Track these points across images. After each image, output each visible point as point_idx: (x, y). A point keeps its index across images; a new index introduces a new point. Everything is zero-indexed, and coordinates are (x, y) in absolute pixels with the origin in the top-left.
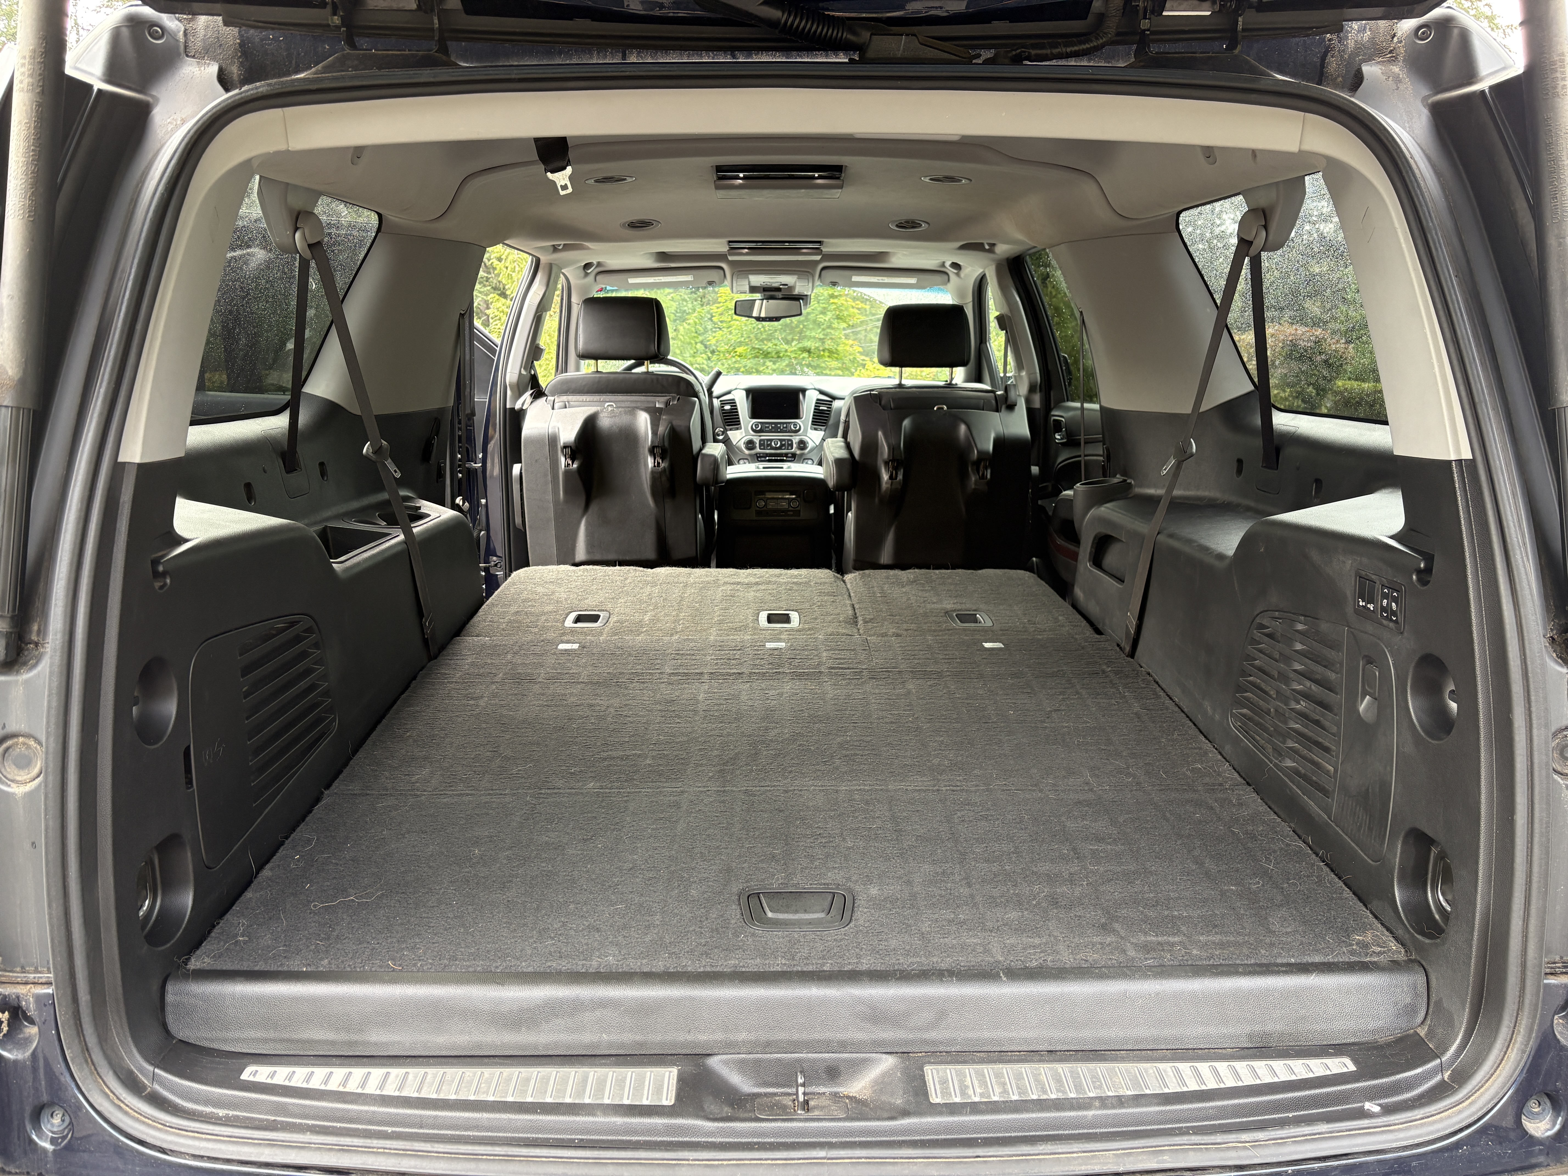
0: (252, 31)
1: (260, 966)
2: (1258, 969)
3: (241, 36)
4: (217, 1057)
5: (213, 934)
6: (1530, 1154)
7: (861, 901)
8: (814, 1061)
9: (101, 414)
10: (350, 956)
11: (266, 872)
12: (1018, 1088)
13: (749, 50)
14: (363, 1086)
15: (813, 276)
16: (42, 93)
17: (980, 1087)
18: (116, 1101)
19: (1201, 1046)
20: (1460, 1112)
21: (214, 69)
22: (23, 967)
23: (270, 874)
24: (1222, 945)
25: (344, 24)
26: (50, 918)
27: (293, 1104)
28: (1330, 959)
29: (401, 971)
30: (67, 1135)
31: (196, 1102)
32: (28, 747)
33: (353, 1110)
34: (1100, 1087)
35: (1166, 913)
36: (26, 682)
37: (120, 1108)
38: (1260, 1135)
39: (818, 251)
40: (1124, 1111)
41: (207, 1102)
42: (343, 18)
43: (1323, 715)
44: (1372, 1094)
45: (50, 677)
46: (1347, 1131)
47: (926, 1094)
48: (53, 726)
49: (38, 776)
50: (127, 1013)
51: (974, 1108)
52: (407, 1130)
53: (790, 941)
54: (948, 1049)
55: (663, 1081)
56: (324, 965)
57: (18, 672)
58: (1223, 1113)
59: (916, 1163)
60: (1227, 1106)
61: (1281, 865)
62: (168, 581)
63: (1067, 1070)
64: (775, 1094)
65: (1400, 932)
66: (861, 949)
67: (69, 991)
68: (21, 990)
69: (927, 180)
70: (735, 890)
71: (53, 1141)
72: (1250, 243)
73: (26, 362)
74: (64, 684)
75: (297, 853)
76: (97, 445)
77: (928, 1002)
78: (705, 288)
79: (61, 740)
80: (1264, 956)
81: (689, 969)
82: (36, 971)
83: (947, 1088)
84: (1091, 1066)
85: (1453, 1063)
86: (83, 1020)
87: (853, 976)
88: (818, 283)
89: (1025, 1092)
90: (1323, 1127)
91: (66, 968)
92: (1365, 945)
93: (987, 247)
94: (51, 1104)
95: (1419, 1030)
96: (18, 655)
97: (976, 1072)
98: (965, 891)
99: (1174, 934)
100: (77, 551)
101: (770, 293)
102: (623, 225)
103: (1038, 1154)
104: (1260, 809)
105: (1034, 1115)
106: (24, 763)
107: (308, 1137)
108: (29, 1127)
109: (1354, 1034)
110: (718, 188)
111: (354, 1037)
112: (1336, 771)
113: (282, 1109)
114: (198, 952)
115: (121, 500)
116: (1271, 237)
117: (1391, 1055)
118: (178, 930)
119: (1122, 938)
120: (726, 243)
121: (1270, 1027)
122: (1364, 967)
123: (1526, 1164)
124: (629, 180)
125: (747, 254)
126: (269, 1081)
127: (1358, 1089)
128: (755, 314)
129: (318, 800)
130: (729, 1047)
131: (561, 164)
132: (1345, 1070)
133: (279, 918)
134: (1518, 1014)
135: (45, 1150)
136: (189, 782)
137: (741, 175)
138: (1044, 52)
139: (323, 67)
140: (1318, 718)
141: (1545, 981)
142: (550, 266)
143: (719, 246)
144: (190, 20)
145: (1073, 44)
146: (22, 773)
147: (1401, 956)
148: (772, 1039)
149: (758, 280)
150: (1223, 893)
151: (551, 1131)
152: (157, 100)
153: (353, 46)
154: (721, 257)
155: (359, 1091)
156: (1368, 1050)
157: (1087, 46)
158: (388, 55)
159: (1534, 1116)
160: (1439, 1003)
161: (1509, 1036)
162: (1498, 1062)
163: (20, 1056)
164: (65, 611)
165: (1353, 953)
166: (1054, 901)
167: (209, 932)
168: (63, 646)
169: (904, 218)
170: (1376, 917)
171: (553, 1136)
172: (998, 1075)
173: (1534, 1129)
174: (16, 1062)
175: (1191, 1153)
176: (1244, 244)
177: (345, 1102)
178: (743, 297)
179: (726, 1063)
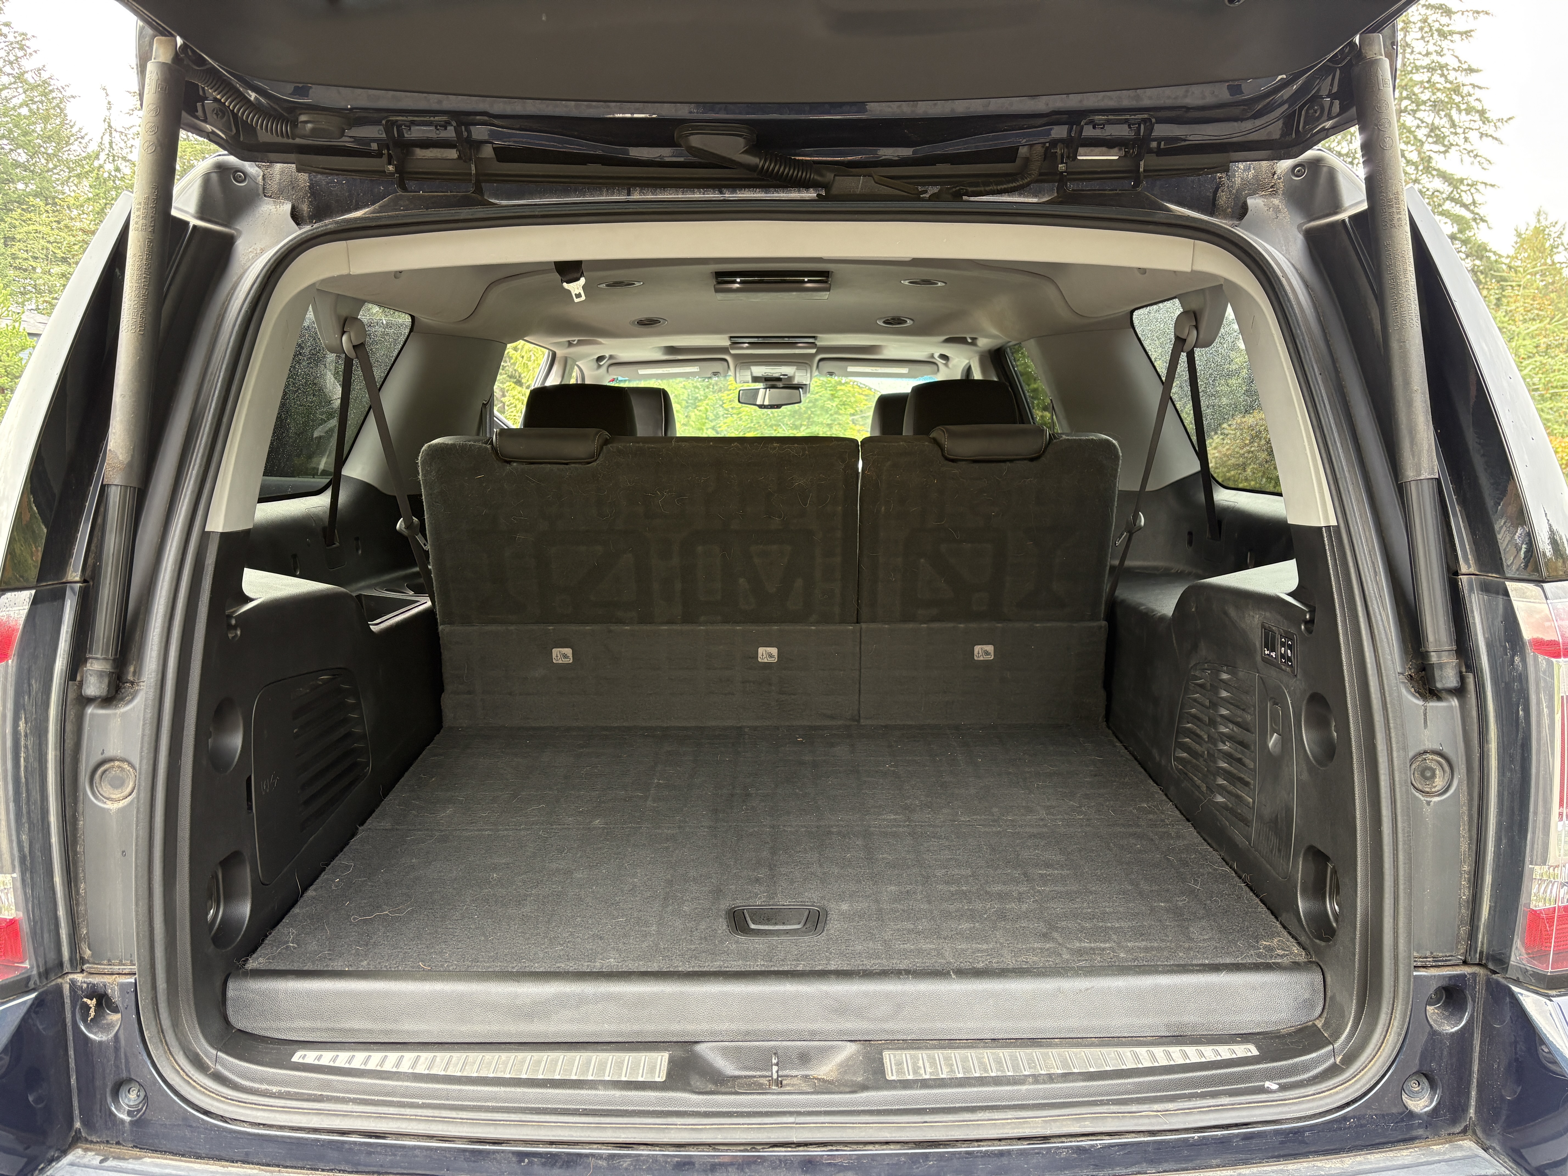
0: (319, 176)
1: (309, 967)
2: (1175, 968)
3: (311, 180)
4: (271, 1043)
5: (266, 942)
6: (1411, 1128)
7: (833, 916)
8: (787, 1048)
9: (193, 492)
10: (386, 958)
11: (311, 893)
12: (963, 1068)
13: (734, 188)
14: (398, 1066)
15: (811, 367)
16: (153, 231)
17: (931, 1067)
18: (185, 1077)
19: (1126, 1035)
20: (1347, 1088)
21: (287, 207)
22: (109, 960)
23: (314, 893)
24: (1146, 950)
25: (397, 171)
26: (137, 915)
27: (338, 1081)
28: (1239, 960)
29: (429, 970)
30: (142, 1108)
31: (253, 1080)
32: (123, 769)
33: (388, 1085)
34: (1035, 1067)
35: (1101, 924)
36: (123, 715)
37: (189, 1083)
38: (1171, 1106)
39: (813, 345)
40: (1053, 1085)
41: (262, 1081)
42: (396, 167)
43: (1243, 753)
44: (1270, 1076)
45: (145, 709)
46: (1247, 1103)
47: (883, 1072)
48: (145, 751)
49: (130, 795)
50: (195, 1004)
51: (925, 1084)
52: (435, 1102)
53: (769, 947)
54: (905, 1037)
55: (656, 1063)
56: (364, 965)
57: (116, 707)
58: (1139, 1088)
59: (872, 1127)
60: (1144, 1082)
61: (1207, 886)
62: (239, 633)
63: (1006, 1054)
64: (755, 1077)
65: (1303, 939)
66: (831, 953)
67: (149, 979)
68: (107, 979)
69: (906, 283)
70: (722, 907)
71: (129, 1113)
72: (1184, 340)
73: (134, 449)
74: (156, 716)
75: (337, 877)
76: (189, 517)
77: (888, 995)
78: (710, 378)
79: (151, 762)
80: (1181, 957)
81: (680, 969)
82: (121, 964)
83: (902, 1068)
84: (1029, 1051)
85: (1344, 1049)
86: (160, 1005)
87: (823, 975)
88: (816, 373)
89: (969, 1071)
90: (1226, 1100)
91: (148, 958)
92: (1270, 949)
93: (969, 341)
94: (130, 1080)
95: (1317, 1022)
96: (117, 692)
97: (929, 1056)
98: (925, 906)
99: (1105, 942)
100: (170, 605)
101: (771, 382)
102: (633, 322)
103: (978, 1120)
104: (1196, 841)
105: (975, 1089)
106: (118, 784)
107: (350, 1107)
108: (109, 1100)
109: (1258, 1024)
110: (717, 291)
111: (389, 1026)
112: (1254, 802)
113: (327, 1085)
114: (254, 956)
115: (206, 563)
116: (1201, 336)
117: (1292, 1043)
118: (237, 937)
119: (1060, 944)
120: (728, 339)
121: (1186, 1019)
122: (1268, 967)
123: (1407, 1136)
124: (637, 284)
125: (747, 348)
126: (316, 1062)
127: (1260, 1069)
128: (759, 402)
129: (353, 835)
130: (714, 1037)
131: (576, 275)
132: (1249, 1054)
133: (324, 929)
134: (1394, 1002)
135: (122, 1121)
136: (250, 808)
137: (738, 280)
138: (979, 189)
139: (380, 207)
140: (1240, 756)
141: (1415, 973)
142: (566, 360)
143: (722, 341)
144: (269, 167)
145: (1002, 183)
146: (116, 792)
147: (1302, 957)
148: (751, 1028)
149: (760, 371)
150: (1152, 909)
151: (559, 1102)
152: (240, 233)
153: (405, 189)
154: (724, 350)
155: (394, 1070)
156: (1272, 1038)
157: (1014, 184)
158: (434, 196)
159: (1413, 1095)
160: (1333, 998)
161: (1388, 1022)
162: (1379, 1044)
163: (104, 1038)
164: (159, 654)
165: (1259, 955)
166: (1002, 916)
167: (263, 940)
168: (156, 684)
169: (890, 315)
170: (1285, 927)
171: (560, 1106)
172: (947, 1059)
173: (1415, 1106)
174: (100, 1042)
175: (1110, 1120)
176: (1180, 342)
177: (383, 1079)
178: (746, 386)
179: (711, 1049)
